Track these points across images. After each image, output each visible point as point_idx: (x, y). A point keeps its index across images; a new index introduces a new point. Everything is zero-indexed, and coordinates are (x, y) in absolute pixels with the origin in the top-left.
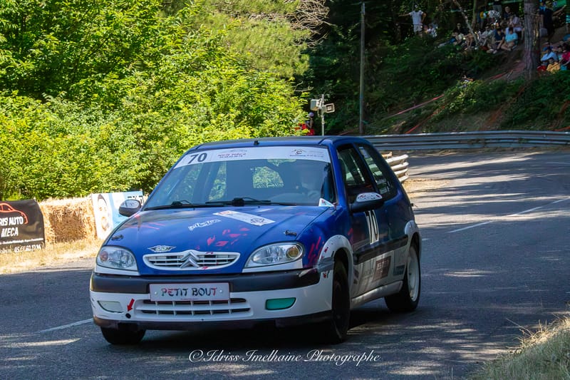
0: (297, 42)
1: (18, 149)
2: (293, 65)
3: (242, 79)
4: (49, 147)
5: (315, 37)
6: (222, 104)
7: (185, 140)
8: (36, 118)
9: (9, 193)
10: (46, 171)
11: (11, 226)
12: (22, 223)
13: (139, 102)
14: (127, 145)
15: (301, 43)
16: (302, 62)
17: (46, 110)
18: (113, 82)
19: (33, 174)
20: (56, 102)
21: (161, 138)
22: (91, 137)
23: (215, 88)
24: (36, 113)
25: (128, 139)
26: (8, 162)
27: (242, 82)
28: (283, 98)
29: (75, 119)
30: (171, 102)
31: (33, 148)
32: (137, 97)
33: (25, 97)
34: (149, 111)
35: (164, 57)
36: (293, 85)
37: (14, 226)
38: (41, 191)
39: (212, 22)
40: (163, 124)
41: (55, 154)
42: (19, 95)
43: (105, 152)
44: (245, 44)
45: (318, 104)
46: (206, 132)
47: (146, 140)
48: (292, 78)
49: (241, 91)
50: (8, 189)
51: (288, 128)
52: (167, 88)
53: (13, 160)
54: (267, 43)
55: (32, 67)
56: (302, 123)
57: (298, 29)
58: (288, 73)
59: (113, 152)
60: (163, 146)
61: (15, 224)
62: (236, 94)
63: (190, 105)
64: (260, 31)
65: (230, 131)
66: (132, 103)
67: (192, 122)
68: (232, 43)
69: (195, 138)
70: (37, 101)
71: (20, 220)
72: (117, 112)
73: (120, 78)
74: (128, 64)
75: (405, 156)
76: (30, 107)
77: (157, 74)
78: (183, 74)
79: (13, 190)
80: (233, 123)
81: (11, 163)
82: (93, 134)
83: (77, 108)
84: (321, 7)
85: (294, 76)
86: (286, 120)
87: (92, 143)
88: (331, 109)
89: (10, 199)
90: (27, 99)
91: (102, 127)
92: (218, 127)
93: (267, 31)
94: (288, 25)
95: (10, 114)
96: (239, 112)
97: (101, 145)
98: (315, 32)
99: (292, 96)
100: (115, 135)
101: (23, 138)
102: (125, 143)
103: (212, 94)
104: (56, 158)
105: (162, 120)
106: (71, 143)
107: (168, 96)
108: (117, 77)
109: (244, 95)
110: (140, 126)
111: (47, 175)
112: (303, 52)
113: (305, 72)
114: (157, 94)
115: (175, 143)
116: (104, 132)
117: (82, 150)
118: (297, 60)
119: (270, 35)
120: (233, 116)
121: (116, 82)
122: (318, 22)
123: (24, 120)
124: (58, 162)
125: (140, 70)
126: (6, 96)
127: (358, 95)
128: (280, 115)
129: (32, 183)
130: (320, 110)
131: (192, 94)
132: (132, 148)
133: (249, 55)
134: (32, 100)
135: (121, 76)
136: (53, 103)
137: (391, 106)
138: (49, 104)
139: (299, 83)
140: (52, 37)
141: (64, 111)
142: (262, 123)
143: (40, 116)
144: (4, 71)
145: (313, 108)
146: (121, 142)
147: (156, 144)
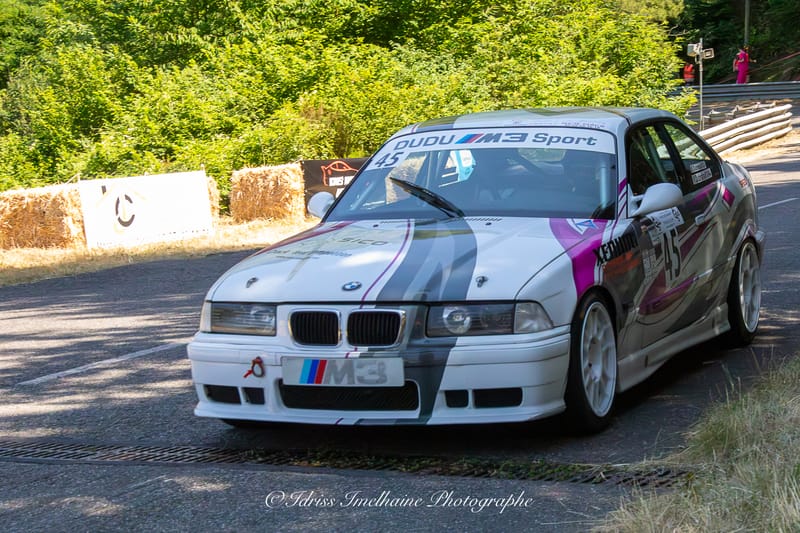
1: (361, 101)
2: (667, 8)
3: (611, 23)
4: (394, 98)
6: (588, 50)
7: (543, 90)
8: (380, 66)
9: (352, 149)
13: (494, 49)
14: (480, 97)
17: (393, 59)
18: (466, 27)
19: (377, 128)
20: (404, 50)
21: (517, 88)
22: (441, 88)
23: (581, 34)
24: (381, 62)
25: (481, 89)
26: (351, 115)
28: (656, 44)
29: (425, 68)
30: (530, 49)
31: (378, 100)
32: (492, 44)
33: (371, 45)
34: (505, 58)
36: (666, 29)
40: (520, 73)
41: (401, 107)
42: (364, 43)
43: (456, 104)
46: (569, 82)
47: (502, 90)
48: (666, 22)
49: (609, 37)
50: (351, 145)
51: (660, 77)
52: (525, 33)
53: (356, 113)
55: (376, 13)
56: (676, 71)
58: (661, 16)
59: (465, 103)
60: (519, 97)
62: (603, 39)
63: (551, 53)
65: (594, 81)
66: (485, 51)
67: (553, 71)
70: (384, 49)
72: (470, 60)
73: (474, 23)
74: (485, 8)
75: (789, 106)
76: (375, 56)
77: (515, 19)
78: (544, 18)
79: (357, 146)
80: (598, 71)
81: (353, 116)
82: (443, 84)
83: (426, 56)
85: (668, 19)
86: (658, 67)
88: (710, 54)
89: (351, 156)
90: (374, 48)
91: (453, 76)
92: (581, 77)
95: (353, 62)
96: (606, 59)
97: (451, 96)
99: (665, 41)
100: (468, 85)
101: (367, 89)
102: (478, 95)
103: (576, 39)
104: (402, 111)
105: (519, 68)
106: (419, 95)
107: (525, 42)
108: (471, 21)
109: (611, 43)
110: (494, 76)
113: (681, 15)
114: (513, 40)
115: (533, 94)
116: (455, 82)
117: (431, 101)
120: (599, 64)
121: (470, 26)
123: (368, 70)
124: (404, 115)
125: (496, 16)
126: (350, 43)
127: (743, 39)
128: (652, 62)
129: (376, 138)
130: (698, 56)
131: (553, 40)
132: (486, 100)
134: (378, 48)
135: (476, 21)
136: (400, 51)
137: (778, 50)
138: (394, 52)
139: (674, 26)
141: (412, 59)
142: (631, 70)
143: (385, 64)
144: (348, 17)
145: (690, 54)
146: (473, 93)
147: (511, 95)
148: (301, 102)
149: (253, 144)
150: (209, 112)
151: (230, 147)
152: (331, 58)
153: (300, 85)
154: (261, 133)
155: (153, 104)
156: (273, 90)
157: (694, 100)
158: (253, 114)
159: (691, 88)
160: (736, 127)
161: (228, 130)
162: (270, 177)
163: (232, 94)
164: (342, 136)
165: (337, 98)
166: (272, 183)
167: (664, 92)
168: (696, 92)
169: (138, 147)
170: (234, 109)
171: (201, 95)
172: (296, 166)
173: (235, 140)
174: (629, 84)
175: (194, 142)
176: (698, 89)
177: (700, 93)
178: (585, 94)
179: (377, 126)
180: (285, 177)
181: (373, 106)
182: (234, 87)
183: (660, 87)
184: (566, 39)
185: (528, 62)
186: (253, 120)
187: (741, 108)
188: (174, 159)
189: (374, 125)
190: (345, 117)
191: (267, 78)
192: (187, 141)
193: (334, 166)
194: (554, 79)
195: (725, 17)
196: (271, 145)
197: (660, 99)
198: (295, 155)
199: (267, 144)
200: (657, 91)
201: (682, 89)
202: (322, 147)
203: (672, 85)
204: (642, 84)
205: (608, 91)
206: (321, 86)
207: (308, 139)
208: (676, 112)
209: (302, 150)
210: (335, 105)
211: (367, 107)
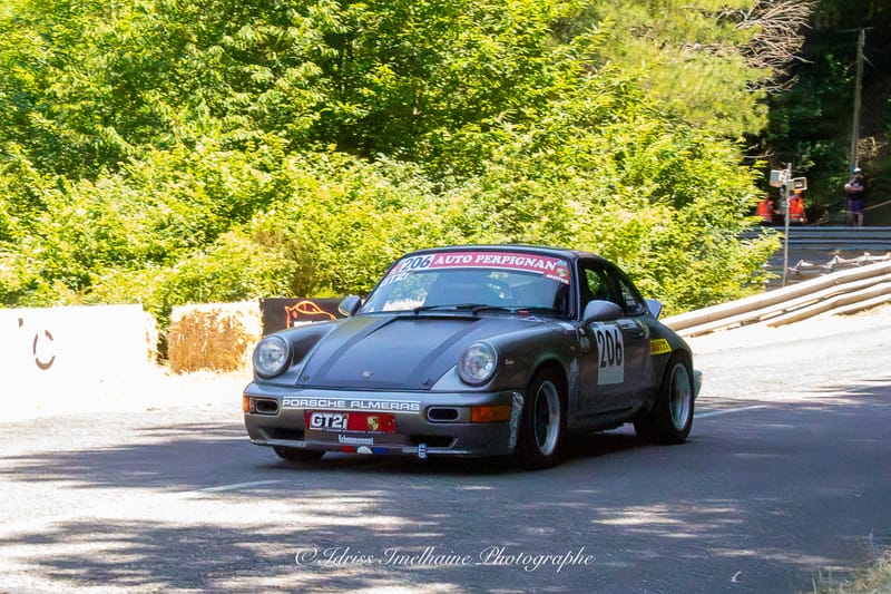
0: (751, 86)
1: (331, 227)
2: (745, 119)
4: (375, 225)
5: (781, 79)
6: (634, 172)
7: (572, 222)
8: (359, 182)
9: (317, 288)
13: (509, 166)
14: (488, 227)
15: (759, 87)
16: (758, 115)
17: (374, 173)
18: (471, 136)
20: (389, 162)
21: (538, 219)
22: (437, 213)
23: (625, 149)
24: (360, 177)
25: (490, 218)
26: (317, 244)
27: (666, 142)
28: (727, 168)
29: (416, 187)
30: (556, 167)
31: (353, 226)
32: (507, 159)
33: (345, 154)
34: (523, 178)
35: (550, 103)
36: (742, 148)
39: (624, 54)
40: (542, 199)
41: (384, 236)
42: (338, 150)
44: (672, 87)
45: (782, 177)
48: (742, 139)
49: (662, 156)
50: (315, 283)
52: (551, 147)
54: (705, 87)
55: (354, 112)
57: (755, 66)
58: (735, 131)
59: (467, 235)
60: (540, 230)
62: (655, 159)
63: (583, 173)
64: (696, 68)
65: (641, 213)
66: (499, 168)
67: (586, 198)
68: (652, 84)
69: (589, 221)
70: (363, 160)
72: (477, 179)
73: (483, 131)
74: (497, 112)
76: (351, 168)
77: (538, 127)
78: (574, 129)
79: (324, 283)
80: (646, 200)
81: (321, 245)
82: (440, 209)
83: (419, 171)
84: (793, 36)
85: (745, 135)
86: (730, 200)
87: (437, 222)
89: (317, 296)
90: (348, 158)
91: (454, 200)
92: (624, 207)
93: (708, 69)
94: (739, 61)
95: (323, 176)
96: (657, 186)
97: (450, 225)
98: (782, 72)
99: (741, 164)
100: (472, 211)
101: (340, 211)
102: (485, 224)
103: (619, 157)
104: (384, 241)
105: (540, 193)
106: (408, 220)
107: (551, 159)
108: (479, 129)
109: (667, 163)
110: (507, 201)
112: (760, 101)
113: (763, 132)
114: (535, 155)
115: (559, 227)
116: (456, 208)
117: (423, 231)
118: (749, 112)
119: (710, 74)
120: (648, 192)
121: (478, 136)
122: (786, 57)
123: (342, 186)
124: (387, 247)
125: (514, 122)
126: (318, 151)
128: (721, 192)
130: (784, 187)
132: (495, 231)
133: (678, 103)
134: (353, 158)
135: (486, 128)
136: (384, 163)
138: (378, 164)
139: (753, 147)
140: (388, 70)
141: (399, 174)
142: (692, 203)
143: (365, 181)
144: (317, 116)
145: (774, 183)
146: (479, 222)
147: (530, 227)
148: (254, 224)
149: (190, 275)
150: (136, 233)
151: (160, 278)
152: (295, 168)
153: (251, 204)
154: (200, 262)
155: (66, 220)
156: (217, 207)
157: (777, 245)
158: (191, 238)
160: (833, 284)
161: (159, 257)
162: (219, 319)
163: (165, 211)
164: (305, 270)
165: (301, 221)
166: (221, 326)
167: (736, 233)
168: (780, 234)
169: (44, 274)
170: (167, 230)
171: (125, 210)
172: (253, 305)
173: (168, 269)
174: (689, 220)
175: (116, 270)
176: (783, 231)
177: (786, 237)
180: (239, 318)
181: (347, 234)
182: (167, 203)
183: (730, 226)
184: (605, 156)
185: (553, 184)
186: (191, 244)
187: (841, 260)
188: (90, 291)
190: (310, 246)
191: (209, 191)
192: (106, 269)
193: (301, 307)
194: (588, 209)
195: (824, 136)
197: (729, 242)
199: (209, 276)
200: (727, 230)
201: (761, 230)
202: (279, 283)
203: (749, 223)
204: (705, 220)
205: (660, 228)
206: (280, 204)
207: (261, 272)
208: (752, 261)
209: (252, 286)
210: (298, 230)
211: (339, 235)
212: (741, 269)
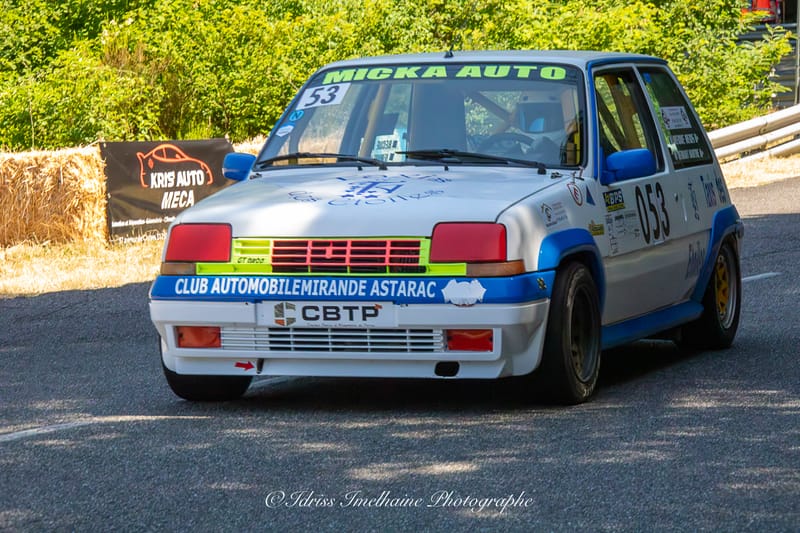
1: (209, 40)
4: (266, 38)
7: (525, 28)
9: (192, 123)
10: (261, 84)
11: (181, 189)
12: (201, 183)
14: (415, 37)
19: (236, 88)
21: (479, 24)
22: (348, 20)
25: (417, 25)
26: (191, 64)
31: (239, 39)
37: (187, 189)
38: (252, 121)
41: (278, 52)
43: (373, 48)
46: (569, 14)
47: (453, 27)
53: (201, 60)
59: (388, 48)
60: (482, 39)
61: (188, 184)
71: (198, 176)
79: (200, 118)
81: (196, 65)
82: (352, 14)
87: (349, 31)
97: (365, 35)
100: (394, 16)
102: (411, 33)
104: (280, 59)
106: (311, 32)
111: (263, 91)
115: (507, 34)
116: (371, 13)
117: (330, 43)
124: (283, 66)
129: (236, 105)
132: (425, 43)
146: (404, 30)
147: (470, 35)
148: (105, 38)
149: (18, 108)
156: (57, 15)
157: (786, 49)
158: (22, 57)
159: (779, 27)
162: (45, 170)
164: (175, 99)
165: (168, 33)
166: (49, 180)
167: (734, 34)
168: (789, 34)
172: (92, 151)
174: (673, 20)
178: (597, 37)
179: (237, 83)
180: (73, 170)
181: (230, 50)
183: (726, 26)
186: (20, 67)
189: (232, 83)
190: (181, 68)
193: (159, 153)
194: (544, 9)
196: (50, 113)
197: (726, 46)
198: (91, 131)
199: (42, 111)
200: (722, 32)
201: (766, 29)
202: (140, 118)
203: (748, 21)
204: (695, 20)
205: (637, 31)
206: (142, 13)
207: (114, 104)
208: (754, 71)
209: (104, 122)
210: (165, 45)
211: (219, 50)
212: (741, 82)
